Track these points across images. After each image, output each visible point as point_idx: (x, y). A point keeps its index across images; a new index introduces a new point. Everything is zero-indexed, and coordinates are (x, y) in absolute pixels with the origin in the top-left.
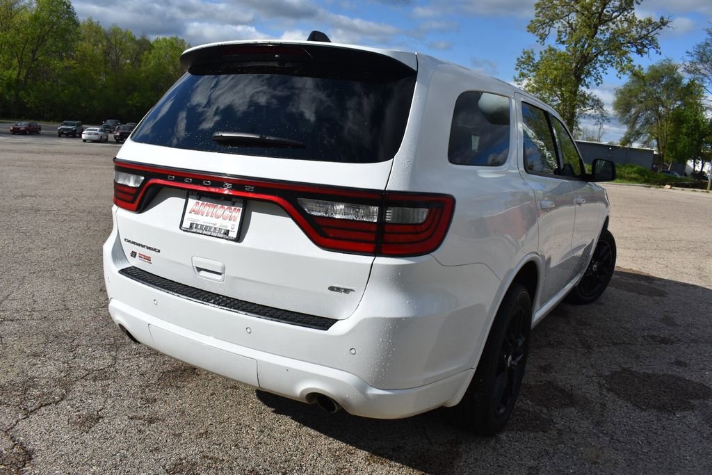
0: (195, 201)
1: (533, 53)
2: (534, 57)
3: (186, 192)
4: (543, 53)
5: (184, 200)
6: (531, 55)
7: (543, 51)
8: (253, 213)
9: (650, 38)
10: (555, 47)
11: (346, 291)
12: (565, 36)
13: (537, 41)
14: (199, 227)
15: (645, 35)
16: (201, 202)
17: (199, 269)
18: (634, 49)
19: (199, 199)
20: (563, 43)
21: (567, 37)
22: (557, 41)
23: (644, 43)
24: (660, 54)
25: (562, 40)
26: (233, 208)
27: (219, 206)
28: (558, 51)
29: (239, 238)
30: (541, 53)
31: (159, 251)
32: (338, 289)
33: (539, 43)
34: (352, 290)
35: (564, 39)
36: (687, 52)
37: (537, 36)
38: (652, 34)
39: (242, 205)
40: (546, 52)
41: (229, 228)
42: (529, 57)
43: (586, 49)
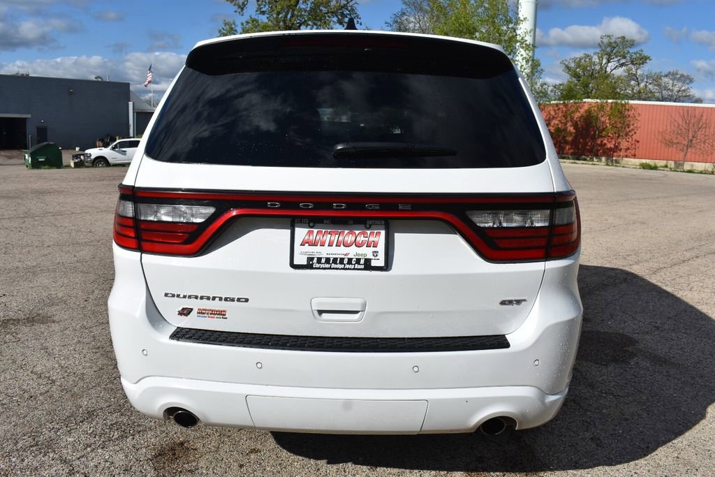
0: (306, 230)
1: (234, 24)
2: (237, 28)
3: (289, 220)
4: (245, 24)
5: (289, 231)
6: (233, 26)
7: (244, 22)
8: (396, 234)
9: (349, 8)
10: (256, 17)
11: (519, 302)
12: (265, 6)
13: (236, 12)
14: (323, 261)
15: (345, 5)
16: (315, 231)
17: (321, 312)
18: (335, 19)
19: (311, 227)
20: (263, 13)
21: (267, 7)
22: (257, 11)
23: (345, 12)
24: (361, 24)
25: (262, 10)
26: (369, 232)
27: (346, 232)
28: (260, 21)
29: (387, 267)
30: (242, 24)
31: (247, 300)
32: (510, 302)
33: (238, 13)
34: (525, 300)
35: (264, 9)
36: (386, 23)
37: (235, 5)
38: (351, 4)
39: (384, 226)
40: (247, 22)
41: (370, 256)
42: (232, 29)
43: (290, 20)
